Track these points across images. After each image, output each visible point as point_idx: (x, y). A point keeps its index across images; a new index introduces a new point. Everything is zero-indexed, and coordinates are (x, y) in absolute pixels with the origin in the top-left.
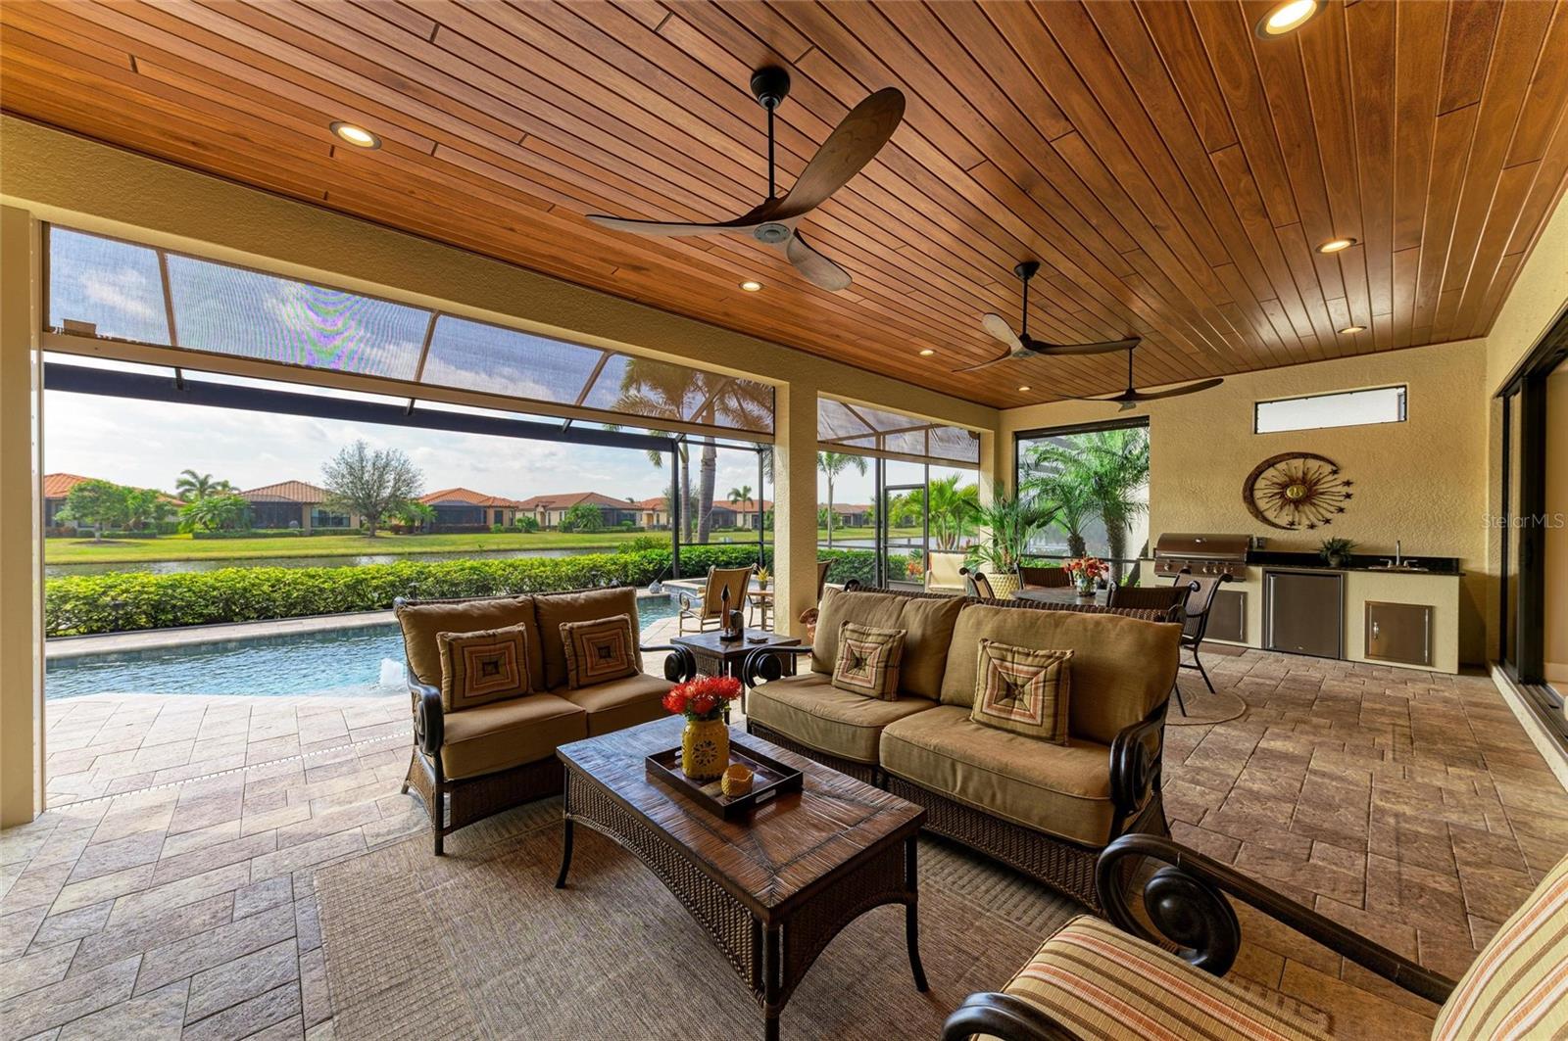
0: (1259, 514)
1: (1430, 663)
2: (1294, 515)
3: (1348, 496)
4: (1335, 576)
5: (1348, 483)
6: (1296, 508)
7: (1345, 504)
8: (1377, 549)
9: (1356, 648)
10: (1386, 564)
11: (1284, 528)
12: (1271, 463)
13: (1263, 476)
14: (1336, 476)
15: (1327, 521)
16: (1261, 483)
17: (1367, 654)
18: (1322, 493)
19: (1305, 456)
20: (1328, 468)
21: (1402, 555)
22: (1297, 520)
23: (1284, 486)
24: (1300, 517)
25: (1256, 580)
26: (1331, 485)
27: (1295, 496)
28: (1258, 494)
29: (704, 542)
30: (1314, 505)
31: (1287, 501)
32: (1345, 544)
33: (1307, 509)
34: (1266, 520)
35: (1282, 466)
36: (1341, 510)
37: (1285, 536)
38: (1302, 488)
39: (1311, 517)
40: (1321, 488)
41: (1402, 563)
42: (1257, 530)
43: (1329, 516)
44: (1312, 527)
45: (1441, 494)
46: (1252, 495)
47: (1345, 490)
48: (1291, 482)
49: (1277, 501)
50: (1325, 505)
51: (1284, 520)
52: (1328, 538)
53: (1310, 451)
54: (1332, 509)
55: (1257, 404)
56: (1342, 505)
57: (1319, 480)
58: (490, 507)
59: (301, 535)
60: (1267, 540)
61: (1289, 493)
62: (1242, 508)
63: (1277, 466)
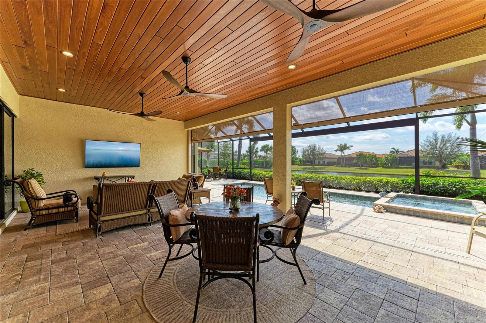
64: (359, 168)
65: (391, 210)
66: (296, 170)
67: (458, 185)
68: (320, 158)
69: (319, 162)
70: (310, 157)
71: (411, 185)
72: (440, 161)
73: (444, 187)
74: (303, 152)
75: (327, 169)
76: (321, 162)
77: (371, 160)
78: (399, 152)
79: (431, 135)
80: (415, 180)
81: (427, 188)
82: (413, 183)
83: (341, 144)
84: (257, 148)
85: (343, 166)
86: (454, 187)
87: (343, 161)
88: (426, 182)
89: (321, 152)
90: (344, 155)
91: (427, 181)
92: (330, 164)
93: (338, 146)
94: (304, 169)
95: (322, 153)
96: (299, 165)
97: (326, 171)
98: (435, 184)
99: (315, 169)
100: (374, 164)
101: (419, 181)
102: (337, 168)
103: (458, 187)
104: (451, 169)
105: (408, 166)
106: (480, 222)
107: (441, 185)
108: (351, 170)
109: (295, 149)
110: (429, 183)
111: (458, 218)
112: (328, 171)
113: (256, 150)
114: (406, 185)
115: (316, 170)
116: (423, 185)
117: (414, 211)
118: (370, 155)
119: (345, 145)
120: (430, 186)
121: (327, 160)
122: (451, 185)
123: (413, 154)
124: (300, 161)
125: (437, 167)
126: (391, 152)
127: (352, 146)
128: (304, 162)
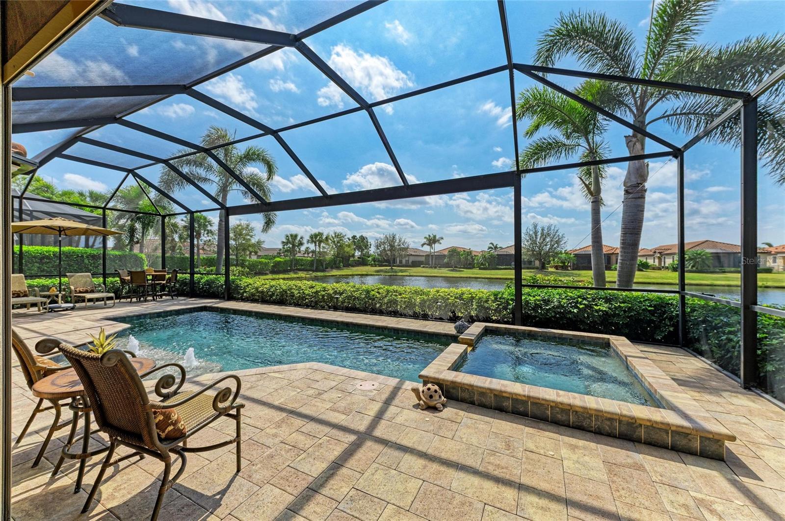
64: (452, 270)
65: (460, 394)
66: (366, 273)
67: (581, 304)
68: (401, 256)
69: (401, 262)
70: (387, 254)
71: (508, 304)
72: (540, 260)
73: (560, 306)
74: (377, 246)
75: (411, 271)
76: (404, 262)
77: (467, 259)
78: (497, 248)
79: (531, 227)
80: (514, 293)
81: (533, 309)
82: (512, 300)
83: (429, 236)
84: (302, 238)
85: (431, 267)
86: (576, 307)
87: (432, 260)
88: (531, 298)
89: (402, 246)
90: (432, 251)
91: (534, 297)
92: (415, 264)
93: (425, 238)
94: (378, 271)
95: (403, 248)
96: (372, 266)
97: (409, 274)
98: (547, 302)
99: (393, 272)
100: (470, 264)
101: (521, 295)
102: (424, 269)
103: (581, 306)
104: (550, 270)
105: (507, 267)
106: (677, 437)
107: (556, 303)
108: (442, 273)
109: (367, 242)
110: (537, 300)
111: (620, 422)
112: (411, 274)
113: (300, 241)
114: (500, 305)
115: (395, 274)
116: (527, 302)
117: (513, 399)
118: (464, 251)
119: (435, 236)
120: (538, 304)
121: (411, 259)
122: (571, 303)
123: (512, 251)
124: (374, 260)
125: (537, 268)
126: (490, 248)
127: (442, 238)
128: (379, 261)
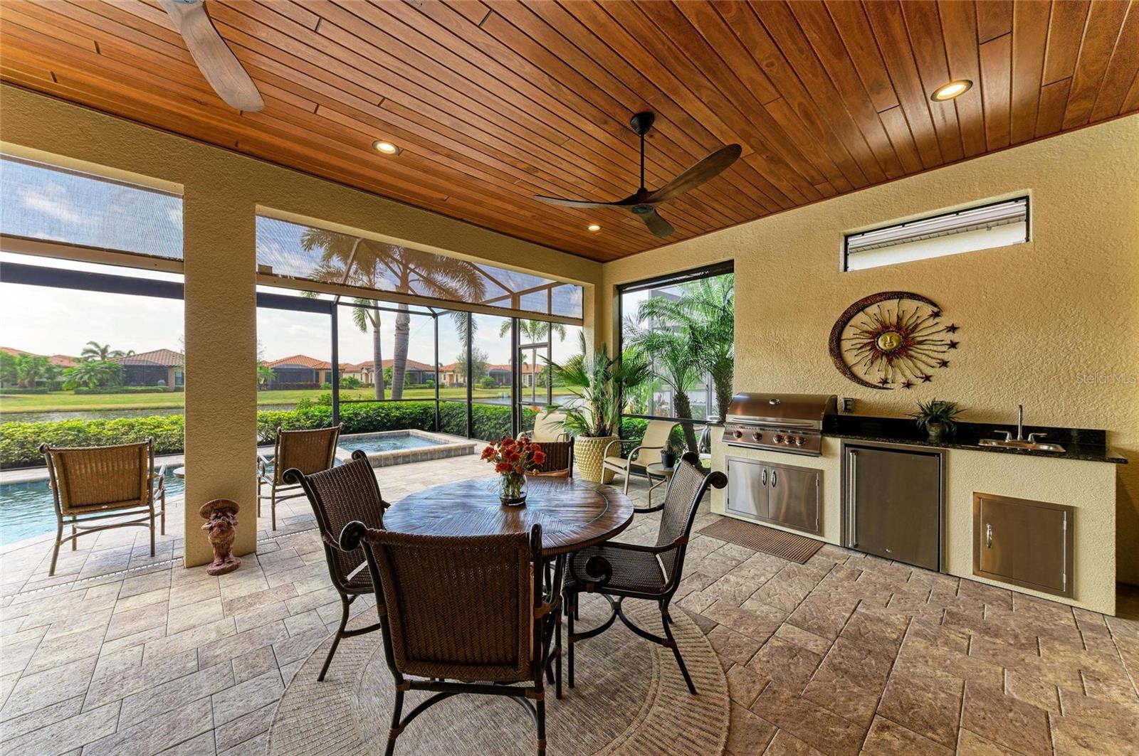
0: (847, 370)
1: (1070, 593)
2: (887, 371)
3: (953, 345)
4: (933, 455)
5: (953, 329)
6: (890, 361)
7: (950, 355)
8: (991, 414)
9: (961, 557)
10: (1003, 437)
11: (875, 387)
12: (860, 307)
13: (851, 322)
14: (937, 320)
15: (927, 378)
16: (849, 332)
17: (978, 569)
18: (921, 343)
19: (900, 295)
20: (929, 309)
21: (1024, 423)
22: (890, 377)
23: (876, 335)
24: (894, 372)
25: (834, 454)
26: (932, 332)
27: (887, 347)
28: (846, 345)
29: (397, 398)
30: (910, 357)
31: (878, 354)
32: (948, 408)
33: (903, 362)
34: (854, 377)
35: (873, 309)
36: (944, 364)
37: (877, 397)
38: (896, 336)
39: (908, 373)
40: (919, 335)
41: (1025, 436)
42: (844, 390)
43: (929, 371)
44: (908, 385)
45: (1079, 340)
46: (839, 346)
47: (949, 337)
48: (885, 328)
49: (868, 354)
50: (924, 358)
51: (875, 378)
52: (926, 401)
53: (906, 290)
54: (933, 362)
55: (847, 237)
56: (945, 357)
57: (917, 326)
58: (321, 369)
59: (165, 391)
60: (855, 401)
61: (881, 343)
62: (828, 361)
63: (869, 310)
